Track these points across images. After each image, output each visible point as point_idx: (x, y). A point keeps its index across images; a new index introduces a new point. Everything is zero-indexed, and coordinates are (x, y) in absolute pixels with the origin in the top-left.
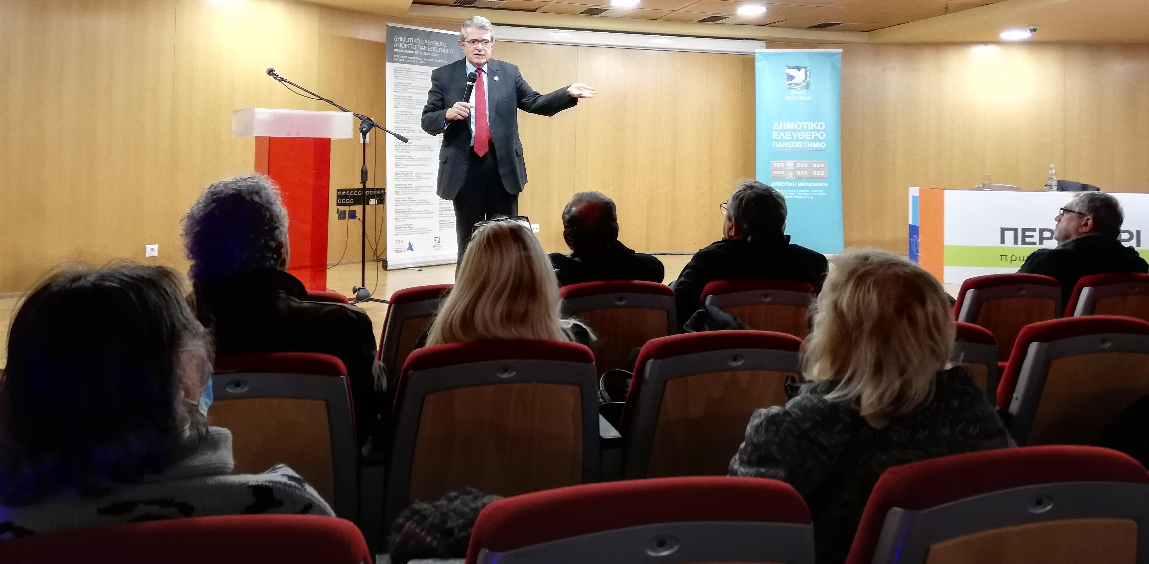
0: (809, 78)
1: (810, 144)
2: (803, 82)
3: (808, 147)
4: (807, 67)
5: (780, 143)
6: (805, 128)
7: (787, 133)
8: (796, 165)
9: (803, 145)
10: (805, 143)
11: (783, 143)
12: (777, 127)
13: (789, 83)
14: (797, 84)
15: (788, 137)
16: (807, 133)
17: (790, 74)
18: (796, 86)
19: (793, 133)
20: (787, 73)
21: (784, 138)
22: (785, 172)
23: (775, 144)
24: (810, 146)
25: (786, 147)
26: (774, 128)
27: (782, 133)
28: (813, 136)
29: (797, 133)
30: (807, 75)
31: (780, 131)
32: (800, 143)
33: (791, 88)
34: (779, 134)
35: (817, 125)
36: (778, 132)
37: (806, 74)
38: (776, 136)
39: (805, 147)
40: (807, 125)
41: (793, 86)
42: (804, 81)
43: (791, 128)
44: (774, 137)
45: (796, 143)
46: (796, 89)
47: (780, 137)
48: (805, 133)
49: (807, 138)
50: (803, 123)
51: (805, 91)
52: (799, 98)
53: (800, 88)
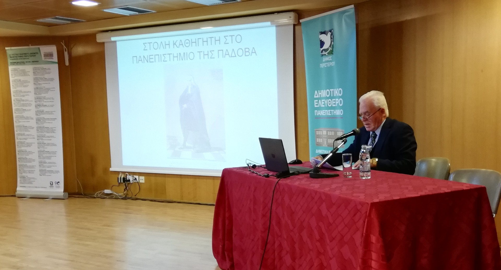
1: (335, 111)
2: (329, 48)
3: (334, 114)
4: (331, 30)
5: (319, 111)
6: (332, 96)
7: (323, 100)
8: (327, 133)
9: (331, 112)
10: (332, 110)
11: (321, 111)
12: (316, 95)
13: (322, 49)
14: (326, 50)
15: (323, 104)
16: (333, 100)
17: (322, 41)
18: (326, 52)
19: (325, 100)
20: (320, 39)
21: (321, 106)
22: (323, 140)
23: (316, 112)
24: (335, 113)
25: (322, 115)
26: (315, 97)
27: (320, 101)
28: (337, 103)
29: (327, 100)
31: (318, 99)
32: (329, 110)
33: (322, 55)
34: (318, 102)
35: (338, 92)
36: (317, 101)
37: (331, 38)
38: (316, 105)
39: (332, 114)
40: (333, 91)
41: (324, 53)
42: (330, 46)
43: (324, 97)
44: (315, 106)
45: (327, 111)
46: (325, 55)
47: (319, 106)
48: (332, 100)
49: (333, 105)
50: (331, 90)
51: (331, 57)
52: (328, 64)
53: (328, 53)
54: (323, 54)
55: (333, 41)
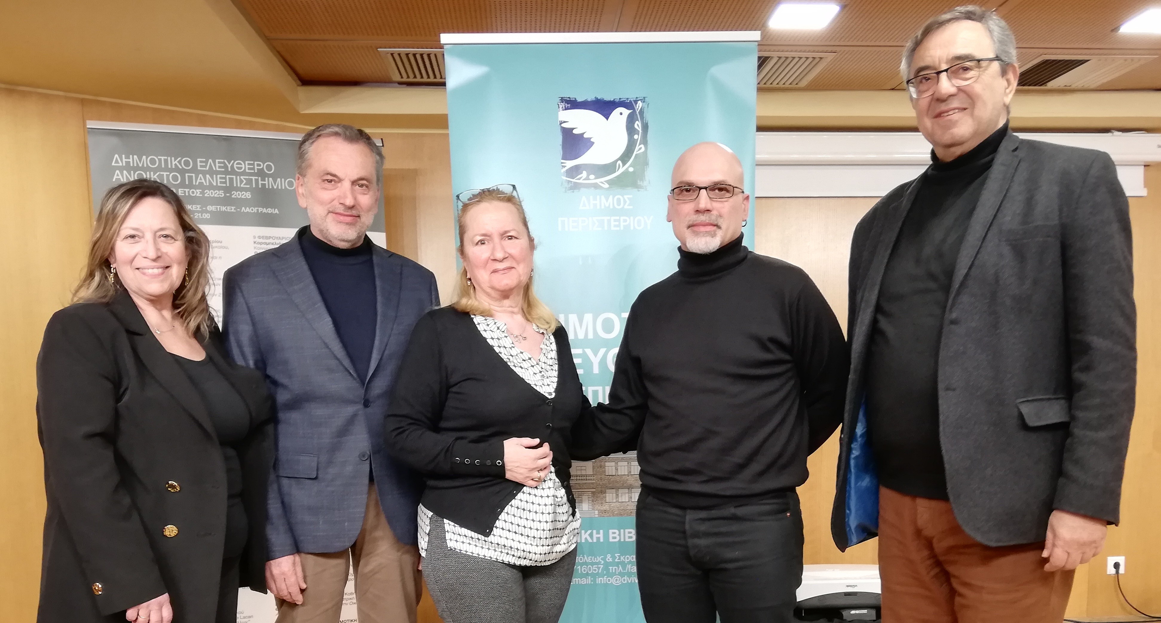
0: (642, 146)
2: (619, 162)
4: (636, 102)
13: (570, 164)
17: (575, 132)
18: (596, 178)
19: (589, 352)
20: (563, 125)
30: (635, 132)
33: (576, 187)
37: (630, 129)
41: (587, 178)
42: (624, 158)
46: (596, 186)
51: (626, 197)
52: (609, 221)
53: (611, 182)
54: (581, 181)
55: (644, 141)
